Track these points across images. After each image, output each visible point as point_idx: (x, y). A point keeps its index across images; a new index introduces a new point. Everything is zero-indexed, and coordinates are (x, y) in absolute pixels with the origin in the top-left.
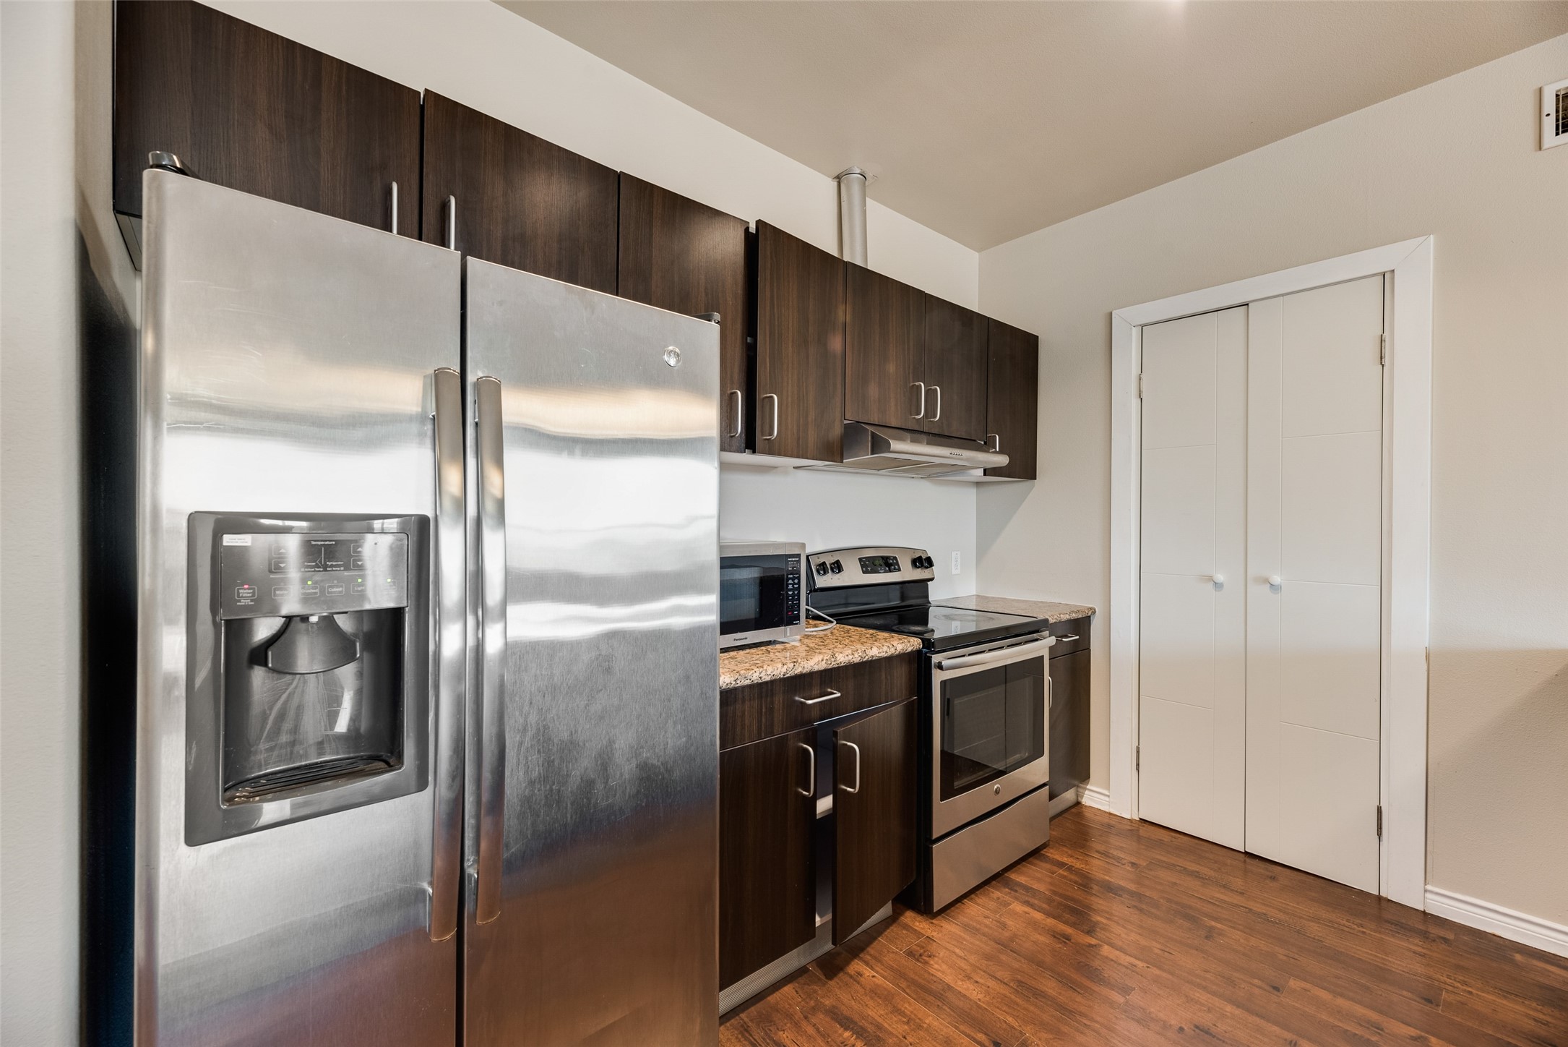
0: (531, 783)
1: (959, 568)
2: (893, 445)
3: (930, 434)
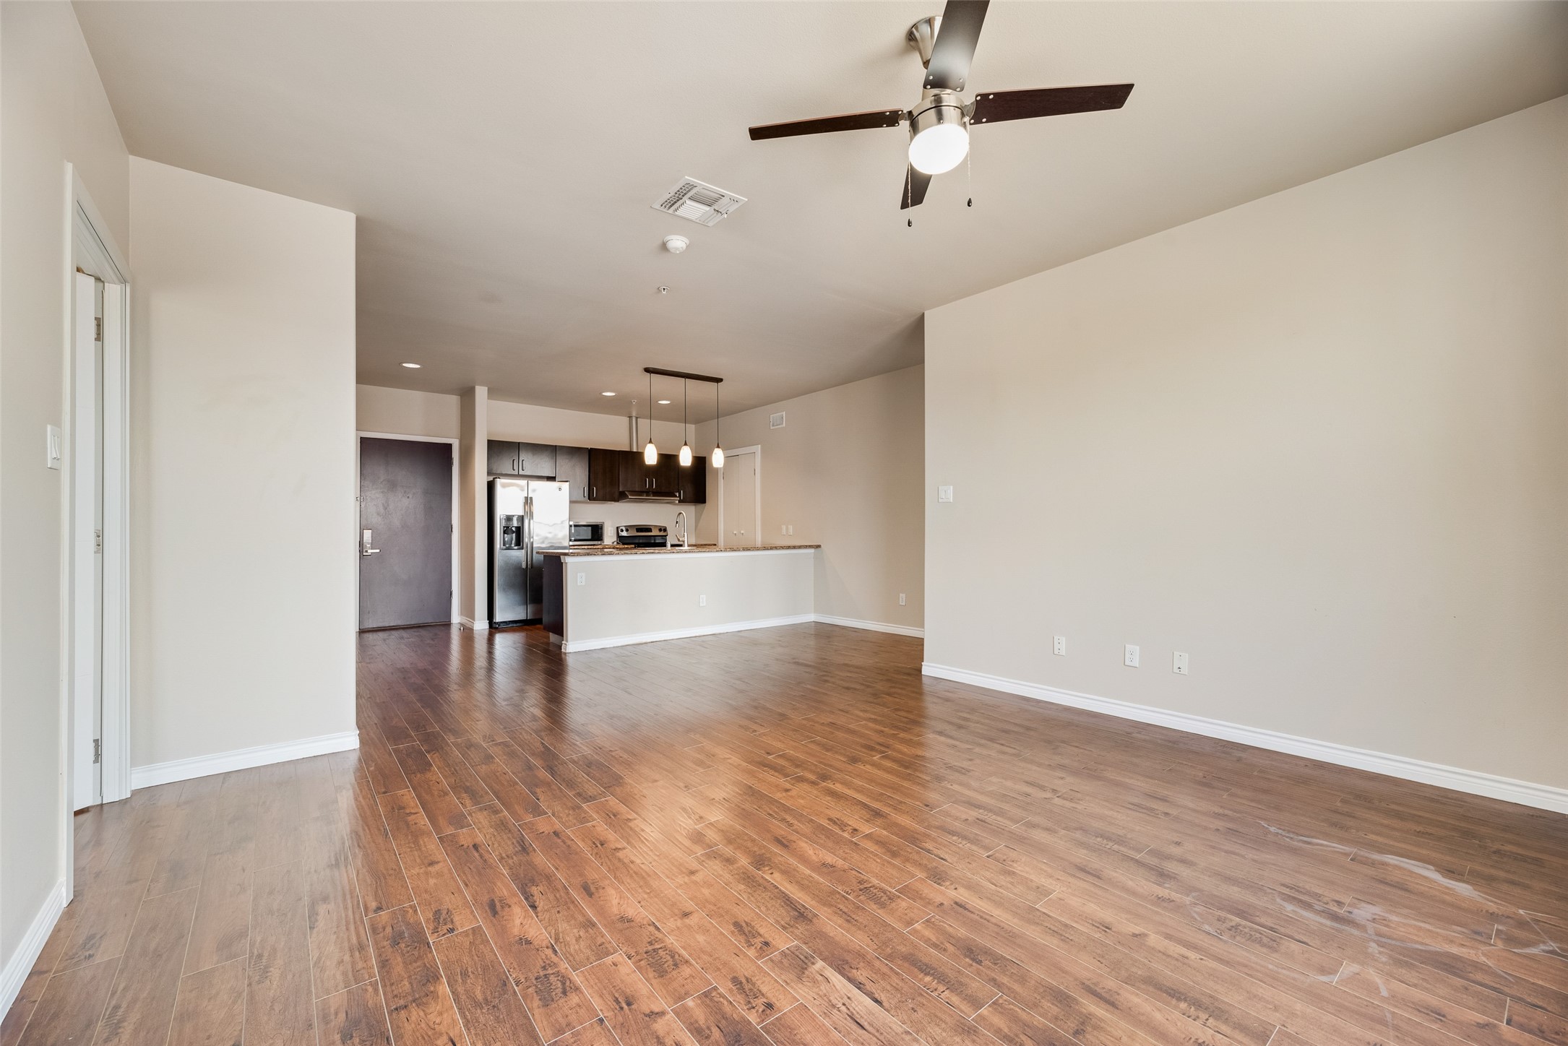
2: (630, 497)
3: (652, 492)
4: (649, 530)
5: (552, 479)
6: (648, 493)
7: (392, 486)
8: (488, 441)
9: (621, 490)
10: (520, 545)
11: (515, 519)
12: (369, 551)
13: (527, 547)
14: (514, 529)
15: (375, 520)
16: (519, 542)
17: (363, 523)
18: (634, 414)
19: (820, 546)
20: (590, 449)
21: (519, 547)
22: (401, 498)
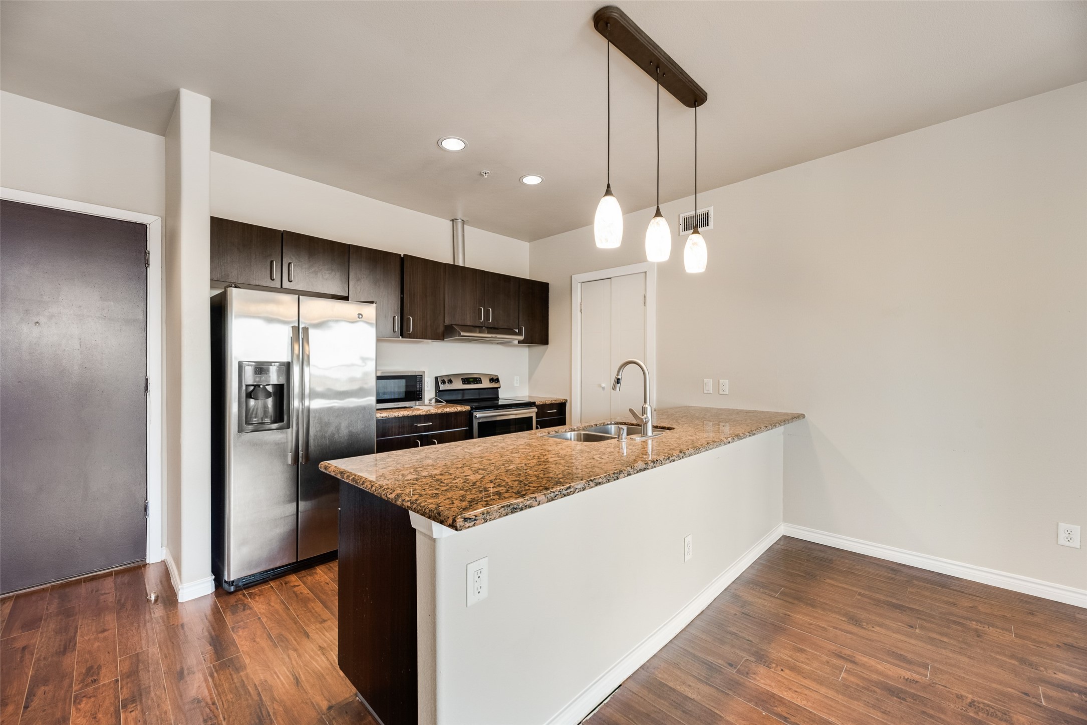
0: (317, 431)
1: (518, 383)
2: (462, 334)
3: (487, 328)
4: (477, 380)
5: (346, 298)
6: (479, 328)
8: (213, 219)
9: (447, 323)
10: (282, 420)
11: (273, 370)
13: (298, 423)
14: (270, 389)
16: (281, 414)
18: (460, 216)
19: (800, 417)
20: (402, 256)
21: (282, 424)
22: (17, 324)
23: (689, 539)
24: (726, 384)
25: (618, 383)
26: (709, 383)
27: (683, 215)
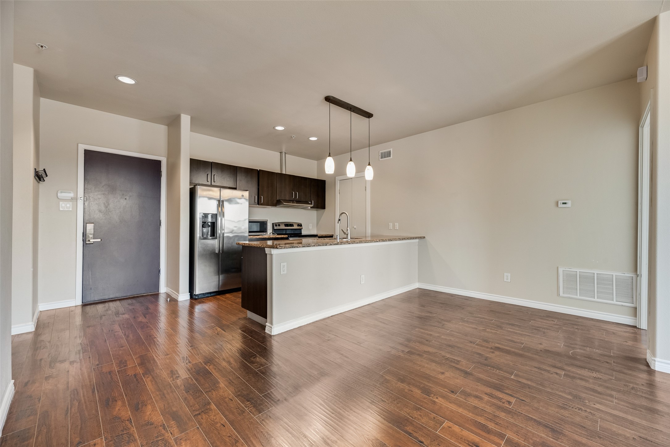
0: (226, 241)
1: (311, 228)
2: (284, 203)
3: (296, 201)
4: (291, 225)
5: (235, 189)
6: (293, 201)
7: (113, 190)
9: (278, 199)
11: (210, 216)
12: (91, 240)
13: (220, 237)
14: (209, 224)
15: (98, 216)
16: (213, 234)
17: (87, 218)
18: (284, 151)
19: (424, 237)
20: (259, 170)
21: (214, 237)
22: (120, 199)
23: (363, 276)
24: (397, 225)
25: (339, 221)
26: (391, 224)
27: (382, 151)
